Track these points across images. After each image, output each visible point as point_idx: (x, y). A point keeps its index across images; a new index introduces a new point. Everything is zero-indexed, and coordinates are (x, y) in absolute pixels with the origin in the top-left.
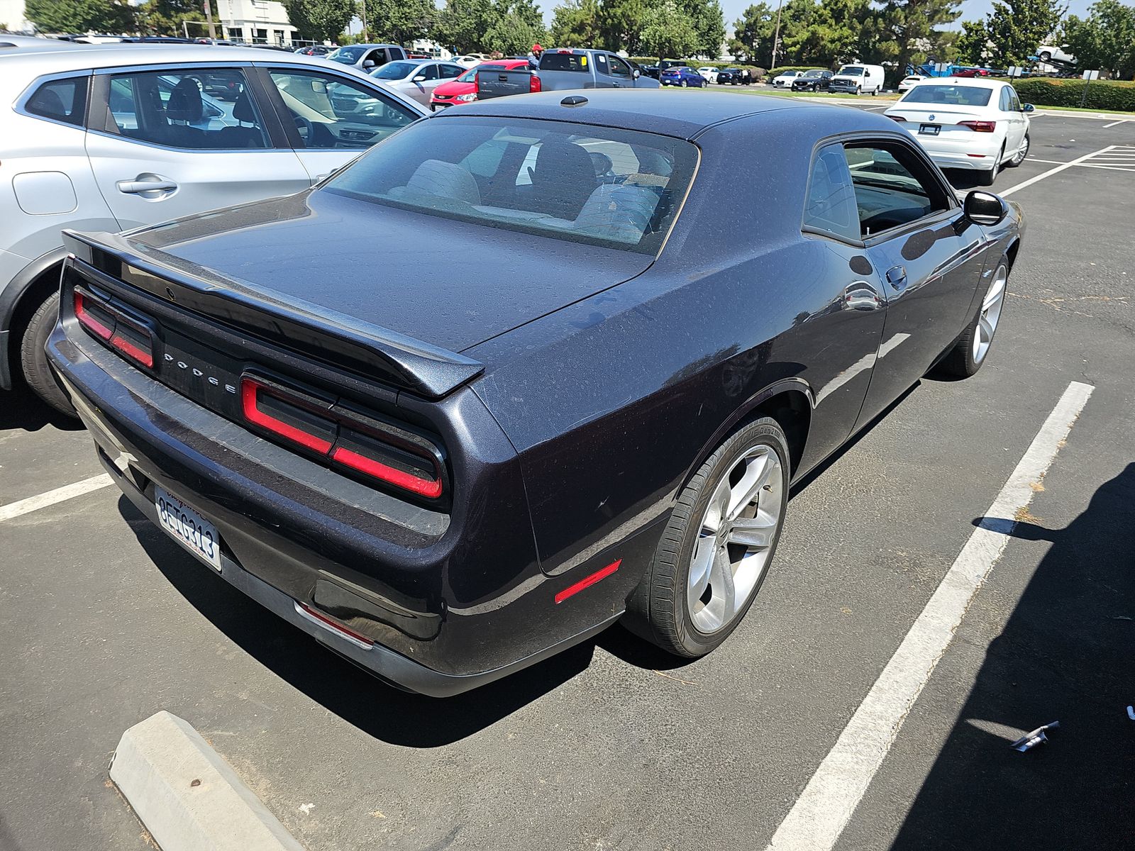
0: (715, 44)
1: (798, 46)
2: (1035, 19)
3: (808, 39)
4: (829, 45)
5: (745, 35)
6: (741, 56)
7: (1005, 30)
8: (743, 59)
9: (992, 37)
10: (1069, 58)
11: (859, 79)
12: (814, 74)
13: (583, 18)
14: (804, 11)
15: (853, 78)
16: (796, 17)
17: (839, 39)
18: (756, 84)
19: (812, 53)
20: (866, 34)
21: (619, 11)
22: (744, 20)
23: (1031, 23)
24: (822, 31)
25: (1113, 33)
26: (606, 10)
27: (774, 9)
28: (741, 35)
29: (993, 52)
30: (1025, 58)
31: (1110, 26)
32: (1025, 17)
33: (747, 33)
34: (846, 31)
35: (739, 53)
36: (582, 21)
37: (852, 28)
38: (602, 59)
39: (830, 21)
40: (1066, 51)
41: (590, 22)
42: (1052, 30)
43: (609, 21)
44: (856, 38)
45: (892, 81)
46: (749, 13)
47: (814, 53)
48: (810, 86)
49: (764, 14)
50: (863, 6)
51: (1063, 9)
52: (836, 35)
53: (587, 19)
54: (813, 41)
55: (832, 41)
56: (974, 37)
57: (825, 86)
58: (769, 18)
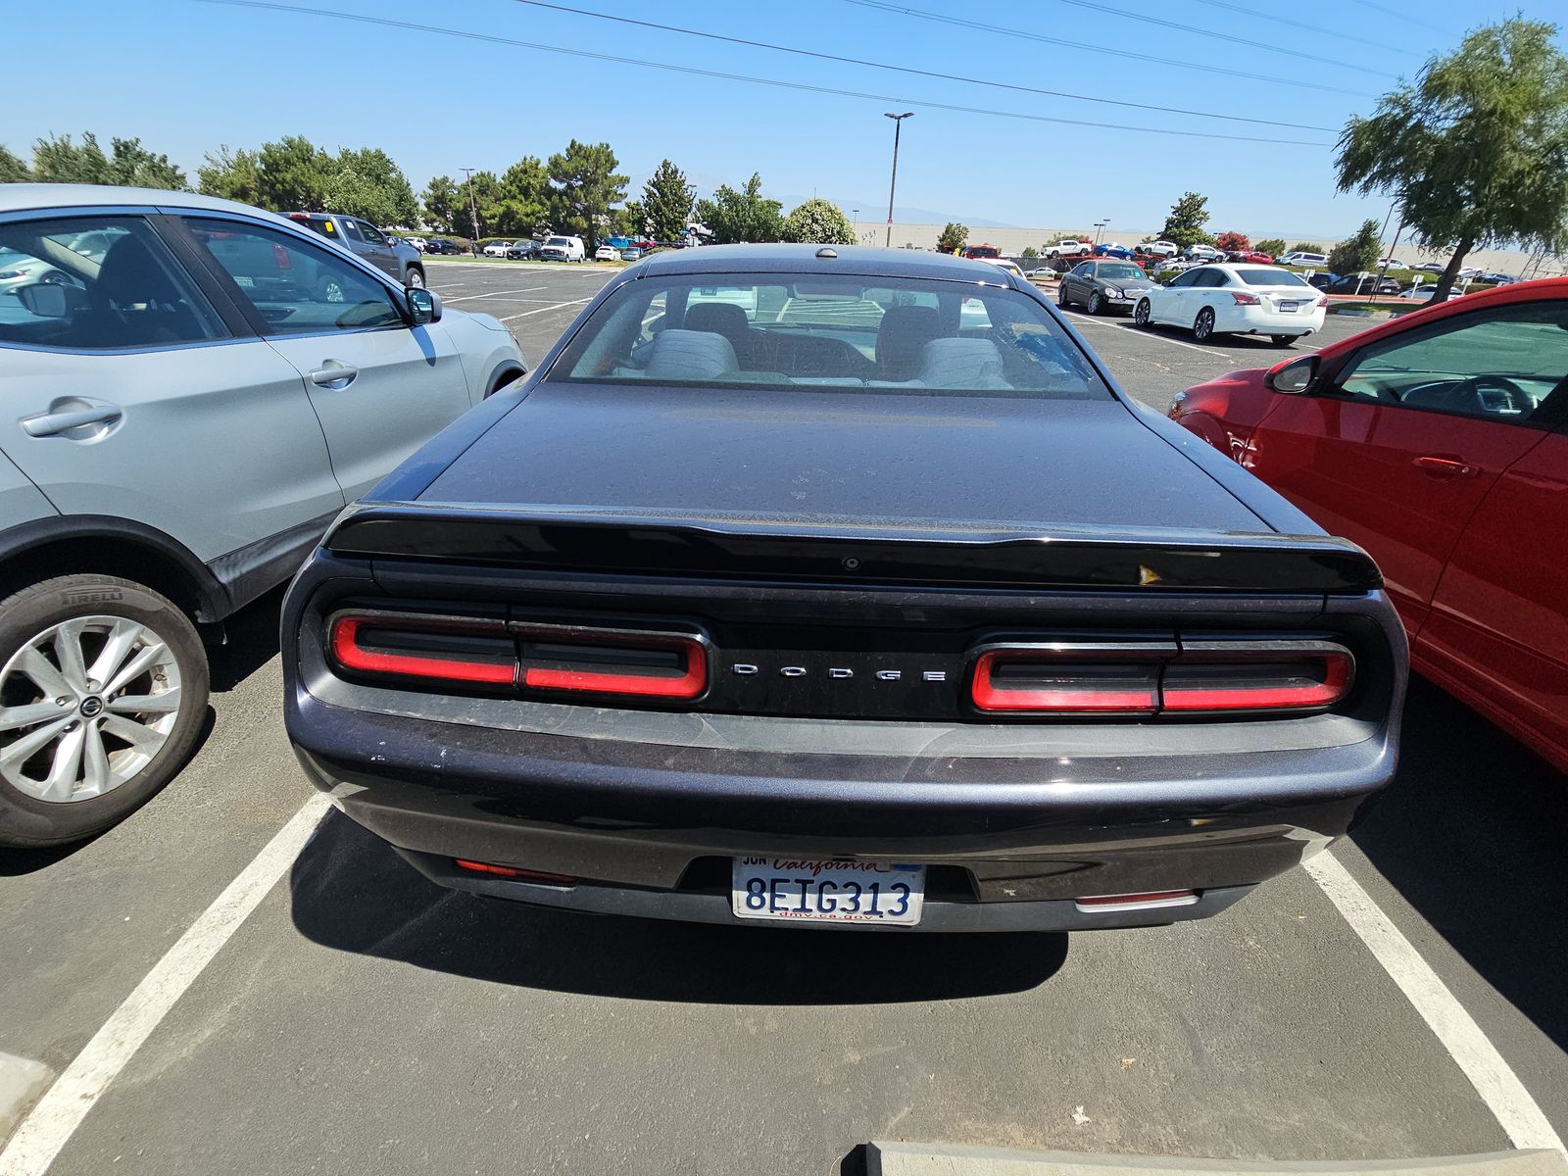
0: (410, 213)
1: (497, 219)
2: (677, 202)
3: (504, 213)
4: (525, 218)
5: (437, 207)
6: (438, 227)
7: (658, 210)
8: (441, 230)
9: (650, 215)
10: (709, 232)
11: (565, 249)
12: (525, 244)
13: (244, 181)
14: (488, 186)
15: (560, 248)
16: (482, 191)
17: (533, 214)
18: (467, 254)
19: (510, 227)
20: (555, 209)
21: (289, 177)
22: (431, 192)
23: (674, 204)
24: (515, 205)
25: (734, 214)
26: (271, 174)
27: (458, 184)
28: (433, 207)
29: (653, 227)
30: (677, 232)
31: (731, 208)
32: (669, 200)
33: (439, 204)
34: (537, 207)
35: (436, 224)
36: (242, 185)
37: (542, 204)
38: (350, 225)
39: (518, 196)
40: (707, 227)
41: (253, 186)
42: (690, 210)
43: (278, 186)
44: (547, 213)
45: (590, 252)
46: (434, 186)
47: (513, 226)
48: (524, 255)
49: (449, 187)
50: (546, 185)
51: (693, 194)
52: (529, 210)
53: (248, 183)
54: (509, 215)
55: (527, 215)
56: (637, 216)
57: (537, 255)
58: (456, 192)
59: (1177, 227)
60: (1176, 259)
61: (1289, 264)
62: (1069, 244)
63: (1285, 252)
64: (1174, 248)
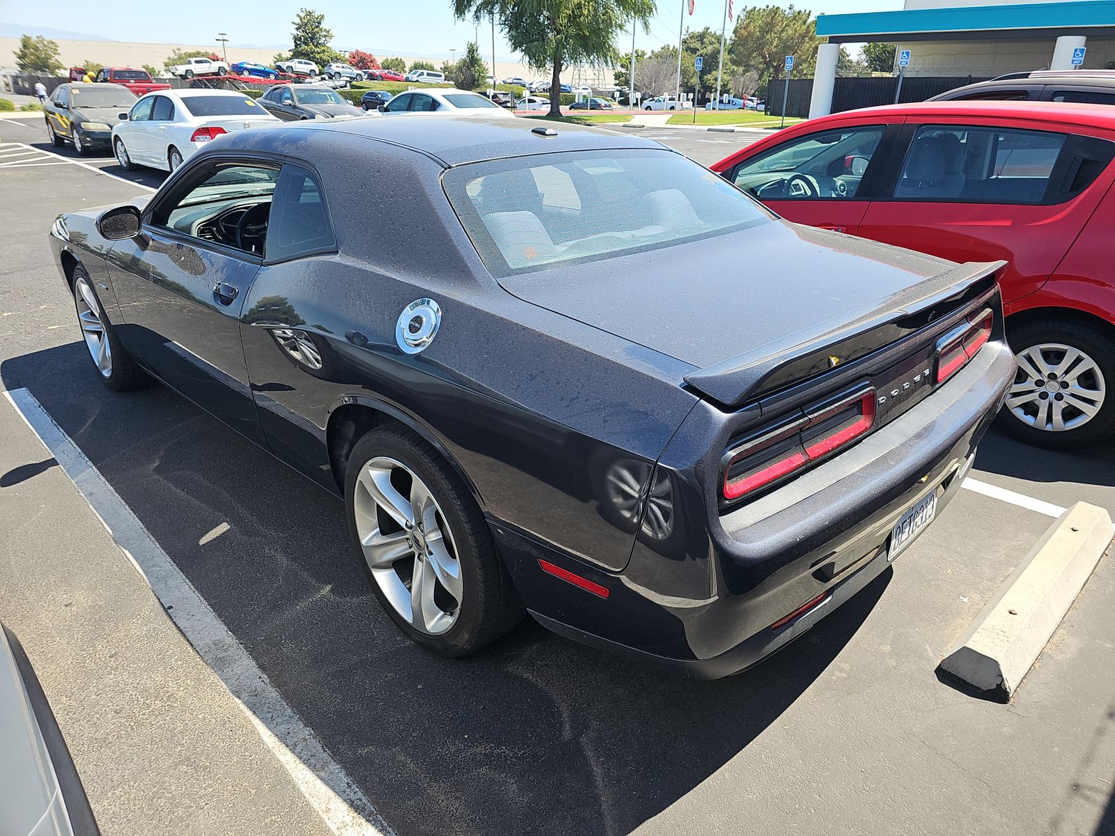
59: (306, 44)
60: (319, 78)
61: (417, 81)
62: (201, 62)
63: (407, 69)
64: (314, 67)
